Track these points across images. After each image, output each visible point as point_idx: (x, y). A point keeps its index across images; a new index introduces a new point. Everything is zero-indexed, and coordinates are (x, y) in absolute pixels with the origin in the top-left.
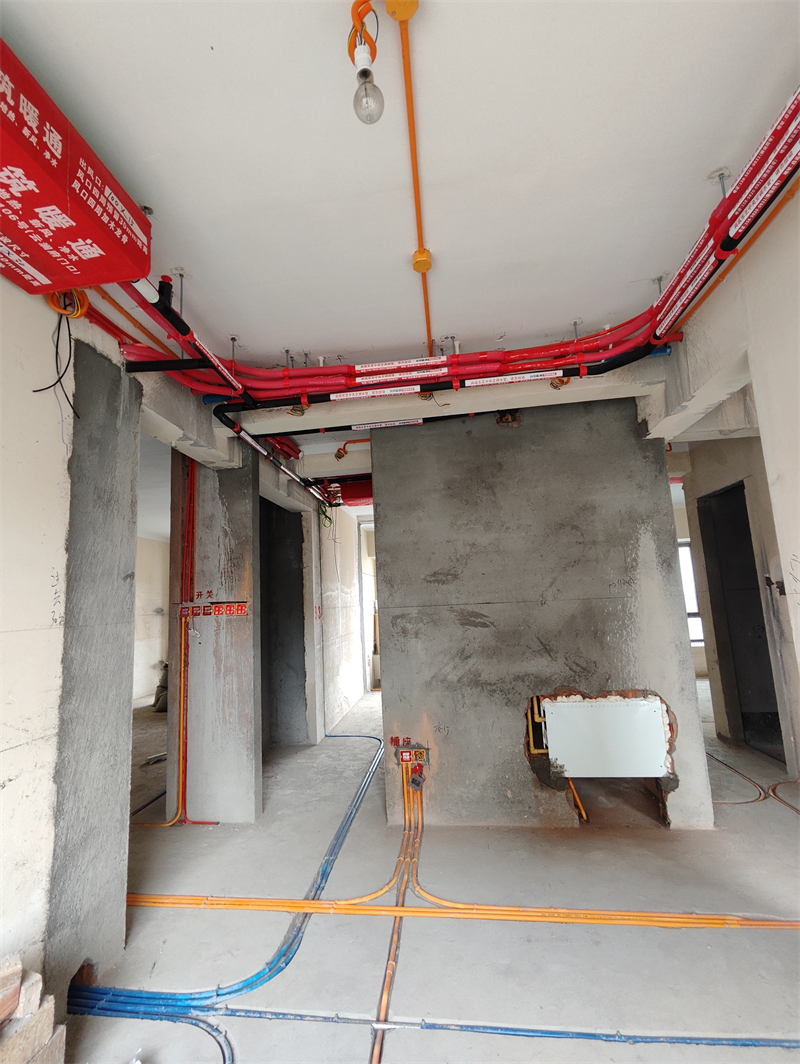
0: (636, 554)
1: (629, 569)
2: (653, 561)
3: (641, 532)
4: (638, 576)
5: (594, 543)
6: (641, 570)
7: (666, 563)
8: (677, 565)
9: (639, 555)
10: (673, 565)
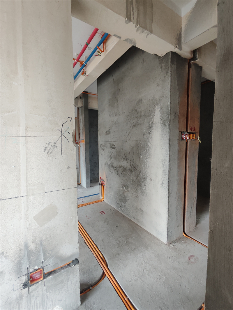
0: (153, 120)
1: (150, 127)
2: (159, 123)
3: (156, 109)
4: (153, 130)
5: (141, 116)
6: (154, 127)
7: (163, 123)
8: (168, 124)
9: (154, 120)
10: (166, 124)
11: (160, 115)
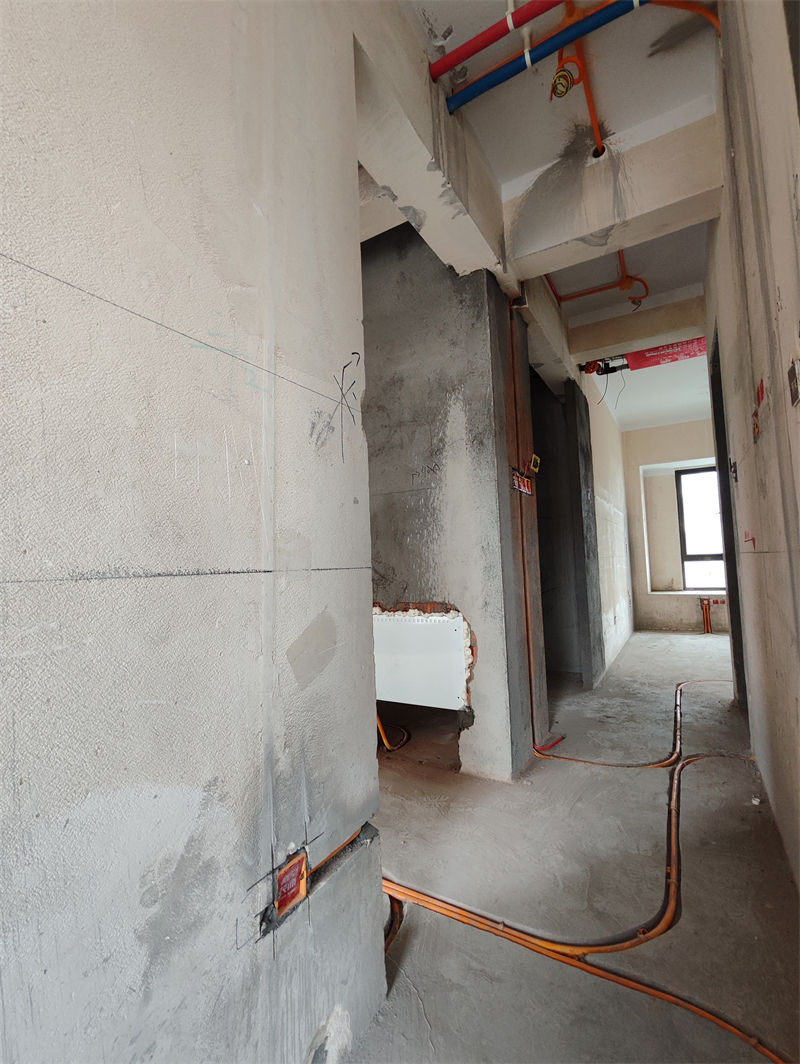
0: (444, 433)
1: (435, 453)
2: (462, 439)
3: (451, 403)
4: (444, 461)
5: (400, 424)
6: (448, 452)
7: (477, 441)
8: (491, 441)
9: (447, 432)
10: (485, 442)
11: (465, 420)
